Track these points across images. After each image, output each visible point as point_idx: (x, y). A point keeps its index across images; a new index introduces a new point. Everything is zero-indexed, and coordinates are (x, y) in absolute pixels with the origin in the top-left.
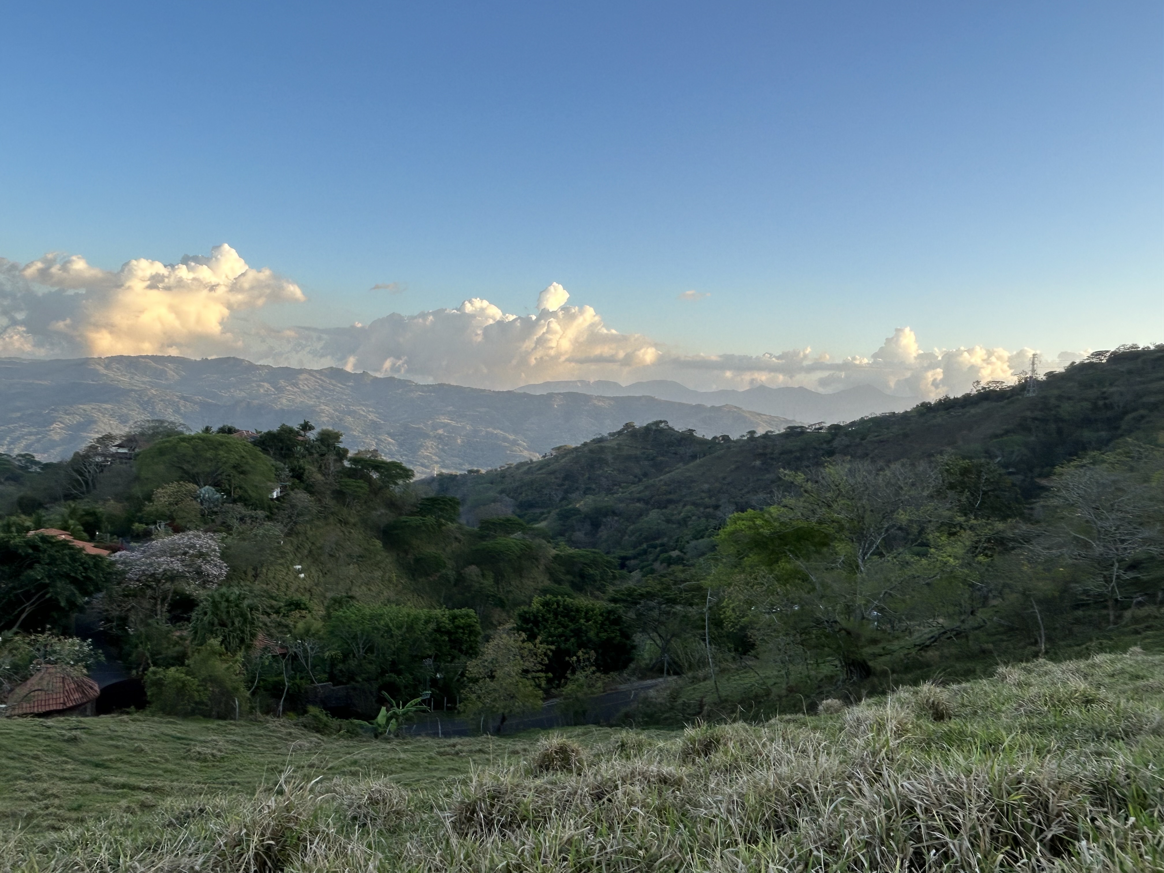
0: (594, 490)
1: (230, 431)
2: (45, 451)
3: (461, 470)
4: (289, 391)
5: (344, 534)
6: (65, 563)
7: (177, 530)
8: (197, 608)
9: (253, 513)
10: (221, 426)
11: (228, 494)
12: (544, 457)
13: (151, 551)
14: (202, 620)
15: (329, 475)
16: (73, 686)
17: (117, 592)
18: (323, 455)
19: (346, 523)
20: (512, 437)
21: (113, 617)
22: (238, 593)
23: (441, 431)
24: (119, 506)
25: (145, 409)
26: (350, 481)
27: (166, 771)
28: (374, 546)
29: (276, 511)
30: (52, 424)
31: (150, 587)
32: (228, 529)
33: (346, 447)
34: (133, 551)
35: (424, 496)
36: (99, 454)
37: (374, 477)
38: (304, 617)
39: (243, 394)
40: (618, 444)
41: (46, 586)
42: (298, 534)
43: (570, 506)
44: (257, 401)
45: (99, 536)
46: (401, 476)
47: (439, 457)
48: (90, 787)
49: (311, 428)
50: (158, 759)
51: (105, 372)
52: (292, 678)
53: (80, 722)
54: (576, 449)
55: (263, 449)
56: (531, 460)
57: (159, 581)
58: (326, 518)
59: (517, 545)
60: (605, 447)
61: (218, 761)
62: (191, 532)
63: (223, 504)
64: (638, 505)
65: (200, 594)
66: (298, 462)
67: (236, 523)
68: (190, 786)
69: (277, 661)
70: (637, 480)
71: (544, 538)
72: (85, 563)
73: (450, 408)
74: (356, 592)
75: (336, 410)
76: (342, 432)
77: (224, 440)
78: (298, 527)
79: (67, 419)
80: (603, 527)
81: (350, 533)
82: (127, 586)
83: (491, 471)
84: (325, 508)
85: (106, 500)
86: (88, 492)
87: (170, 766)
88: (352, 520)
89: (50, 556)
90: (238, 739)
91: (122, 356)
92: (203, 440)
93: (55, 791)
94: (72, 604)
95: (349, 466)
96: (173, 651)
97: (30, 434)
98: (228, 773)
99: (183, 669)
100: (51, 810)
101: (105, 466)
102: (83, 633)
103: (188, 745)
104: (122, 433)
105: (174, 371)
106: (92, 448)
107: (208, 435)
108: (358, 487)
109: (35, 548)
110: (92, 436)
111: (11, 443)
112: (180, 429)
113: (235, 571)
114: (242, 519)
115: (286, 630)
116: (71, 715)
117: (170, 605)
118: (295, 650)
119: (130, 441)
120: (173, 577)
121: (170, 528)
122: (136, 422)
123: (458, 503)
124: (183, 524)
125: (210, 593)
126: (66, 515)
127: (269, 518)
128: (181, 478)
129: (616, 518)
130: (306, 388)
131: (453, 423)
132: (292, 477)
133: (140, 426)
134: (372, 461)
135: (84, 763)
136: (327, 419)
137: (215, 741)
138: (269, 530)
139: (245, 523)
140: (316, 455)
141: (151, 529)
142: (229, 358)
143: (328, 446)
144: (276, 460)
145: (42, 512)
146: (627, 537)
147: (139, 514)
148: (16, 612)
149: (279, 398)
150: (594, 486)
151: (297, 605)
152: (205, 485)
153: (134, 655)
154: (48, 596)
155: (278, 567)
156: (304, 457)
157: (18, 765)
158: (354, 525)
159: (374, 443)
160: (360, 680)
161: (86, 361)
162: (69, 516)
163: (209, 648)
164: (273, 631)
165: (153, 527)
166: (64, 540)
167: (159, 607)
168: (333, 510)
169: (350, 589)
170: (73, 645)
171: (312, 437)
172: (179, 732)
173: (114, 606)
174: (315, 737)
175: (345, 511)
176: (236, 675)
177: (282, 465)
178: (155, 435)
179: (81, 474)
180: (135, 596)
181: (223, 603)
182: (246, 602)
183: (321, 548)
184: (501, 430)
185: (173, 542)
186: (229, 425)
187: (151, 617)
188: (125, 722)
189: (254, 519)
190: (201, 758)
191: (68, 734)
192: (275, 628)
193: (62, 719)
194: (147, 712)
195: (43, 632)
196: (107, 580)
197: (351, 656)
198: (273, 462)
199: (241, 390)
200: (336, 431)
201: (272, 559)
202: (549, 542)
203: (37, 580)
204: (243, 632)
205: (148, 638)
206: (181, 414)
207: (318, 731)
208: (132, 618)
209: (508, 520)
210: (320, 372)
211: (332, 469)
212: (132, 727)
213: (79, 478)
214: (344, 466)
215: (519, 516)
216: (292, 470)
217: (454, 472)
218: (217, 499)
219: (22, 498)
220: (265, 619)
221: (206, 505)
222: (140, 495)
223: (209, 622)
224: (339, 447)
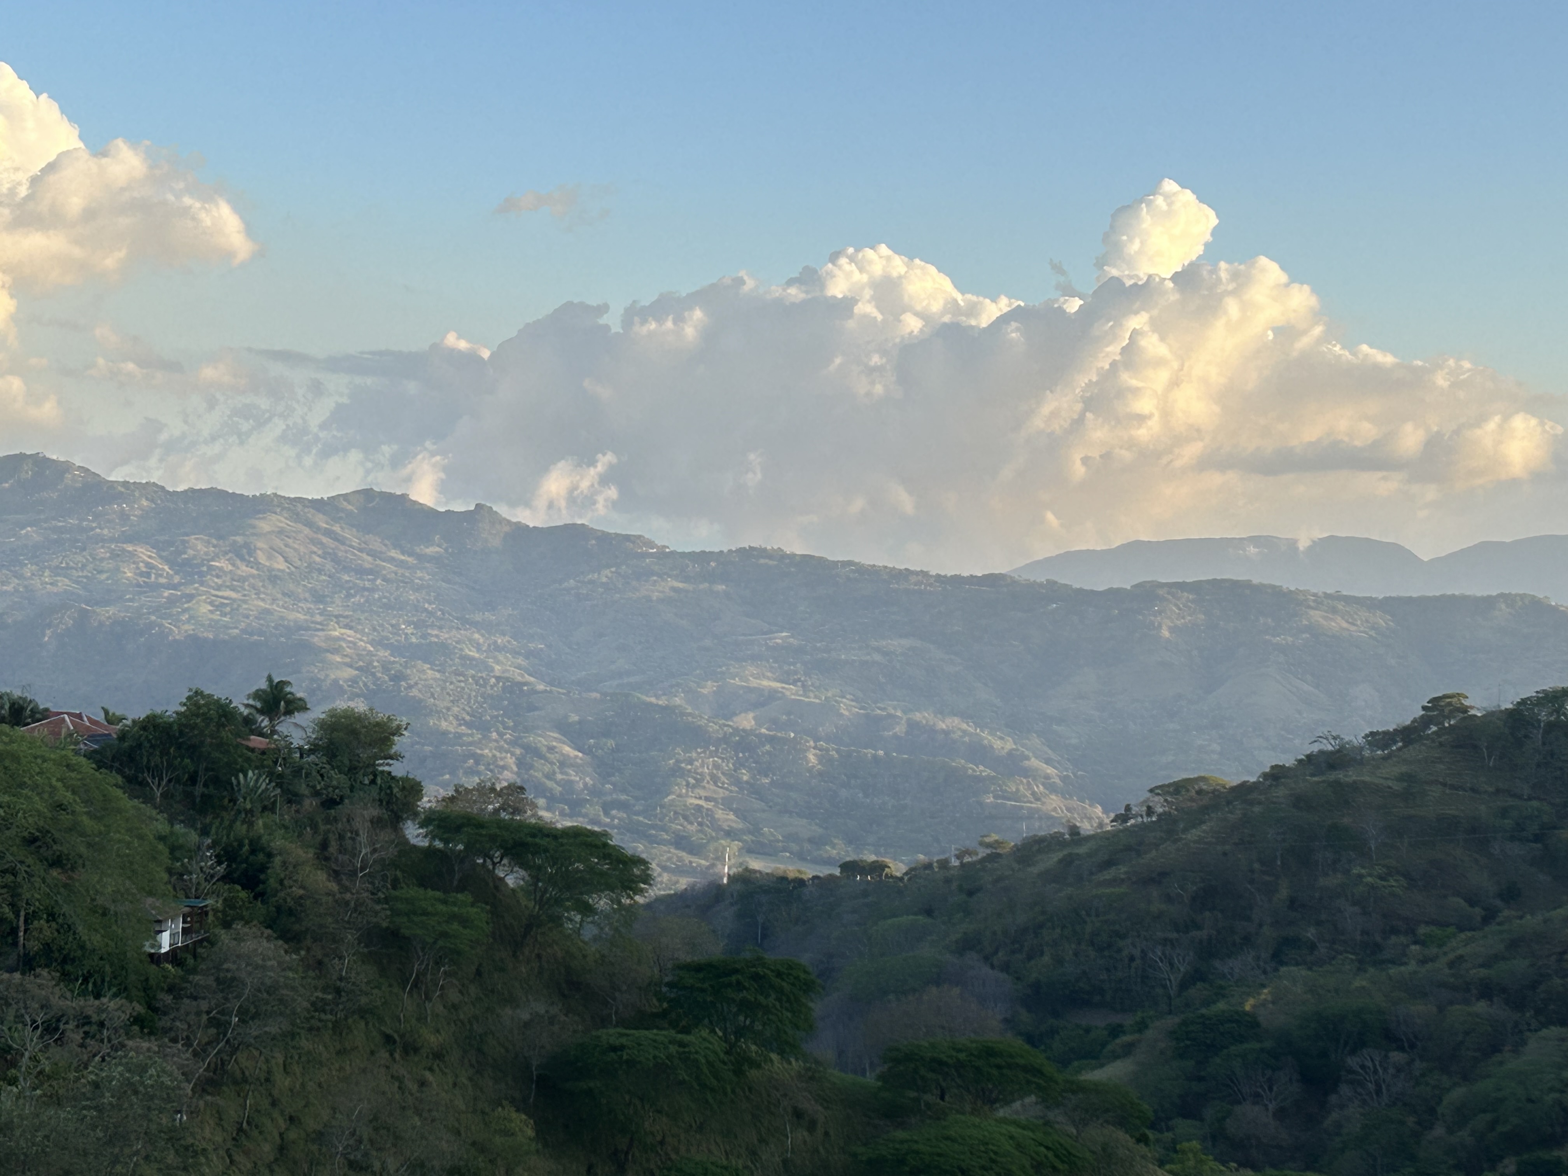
0: (1313, 947)
1: (19, 713)
3: (816, 861)
4: (220, 573)
5: (402, 1088)
9: (90, 1005)
11: (8, 935)
12: (1122, 818)
15: (352, 874)
18: (330, 803)
19: (410, 1049)
20: (1003, 744)
23: (746, 721)
26: (428, 897)
28: (508, 1133)
29: (168, 999)
33: (417, 774)
35: (685, 957)
37: (511, 881)
39: (63, 584)
40: (1407, 778)
42: (241, 1082)
43: (1221, 1005)
44: (111, 610)
46: (602, 883)
47: (740, 814)
49: (295, 706)
54: (1243, 789)
55: (129, 780)
56: (1074, 831)
58: (337, 1028)
59: (1019, 1146)
60: (1355, 787)
64: (1481, 1007)
66: (251, 824)
67: (29, 1043)
70: (1478, 911)
71: (1122, 1123)
73: (781, 637)
75: (380, 643)
76: (404, 720)
78: (242, 1056)
80: (1345, 1090)
81: (423, 1084)
83: (928, 866)
84: (338, 991)
88: (431, 1039)
95: (425, 843)
108: (453, 917)
114: (51, 1028)
123: (808, 987)
127: (143, 1026)
129: (1397, 1057)
130: (280, 564)
131: (792, 691)
132: (226, 878)
134: (502, 825)
136: (349, 673)
138: (144, 1070)
139: (61, 1040)
140: (310, 804)
142: (22, 457)
143: (352, 769)
144: (173, 817)
146: (1439, 1131)
149: (190, 597)
150: (1311, 933)
156: (269, 808)
158: (438, 1055)
159: (511, 761)
168: (364, 1000)
171: (298, 739)
175: (407, 1003)
177: (194, 837)
183: (319, 1137)
184: (964, 716)
186: (17, 693)
189: (93, 1028)
198: (161, 825)
199: (56, 571)
200: (381, 716)
202: (1142, 1139)
209: (989, 1052)
210: (327, 507)
211: (365, 851)
214: (405, 842)
215: (1031, 1039)
216: (227, 855)
217: (790, 868)
224: (389, 773)
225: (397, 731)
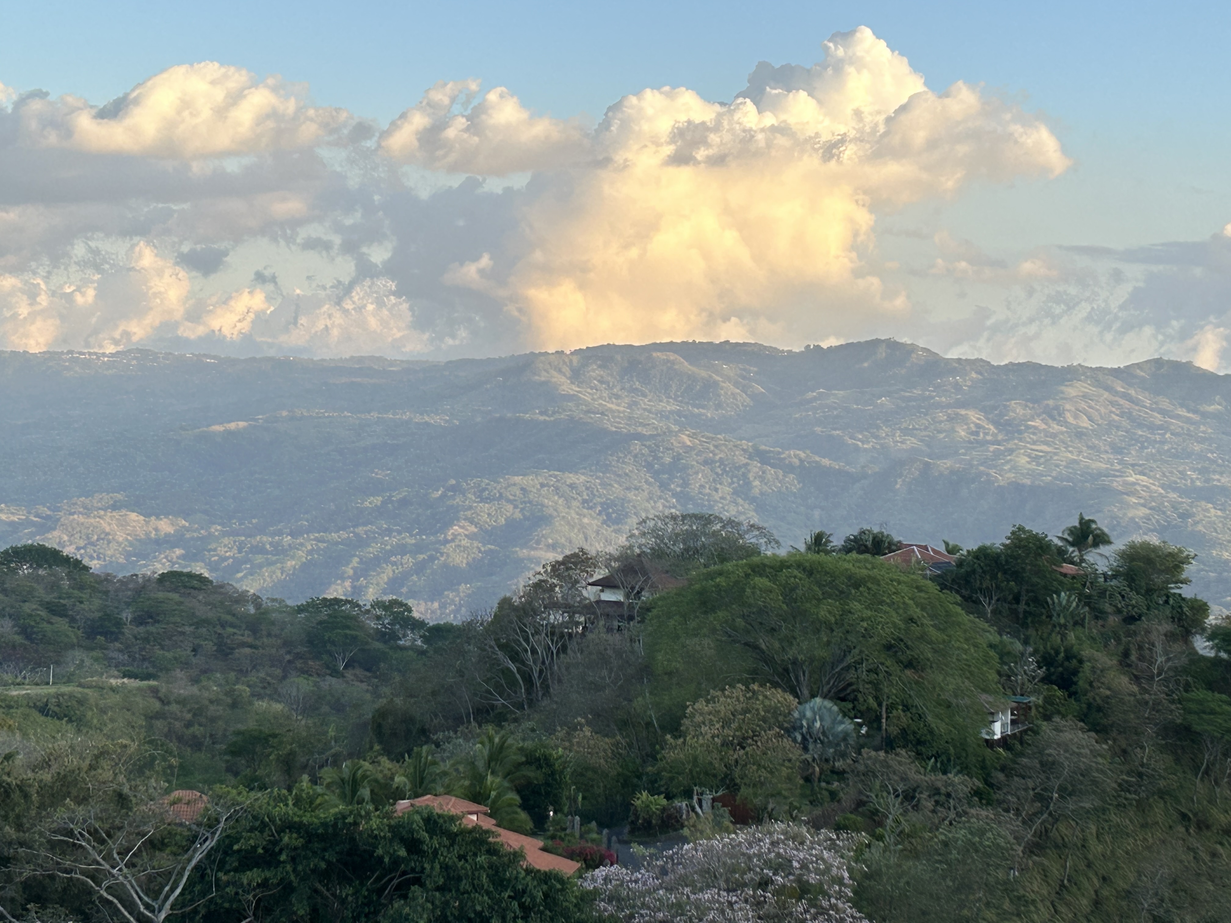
1: (877, 545)
2: (435, 593)
4: (1035, 431)
5: (1197, 859)
6: (477, 888)
7: (743, 816)
9: (939, 780)
10: (854, 531)
11: (874, 721)
13: (680, 869)
15: (1150, 678)
18: (1131, 619)
19: (1203, 825)
24: (604, 742)
25: (664, 486)
26: (1215, 699)
29: (1001, 776)
30: (449, 525)
32: (874, 822)
33: (1202, 597)
34: (637, 868)
36: (554, 605)
39: (911, 442)
42: (1061, 847)
44: (949, 463)
45: (555, 822)
49: (1101, 539)
51: (571, 388)
55: (966, 599)
58: (1141, 806)
62: (779, 826)
66: (1064, 637)
67: (893, 809)
72: (524, 891)
75: (1169, 487)
76: (1192, 551)
77: (862, 571)
81: (1214, 855)
84: (1140, 775)
85: (573, 728)
86: (532, 702)
88: (1221, 818)
89: (445, 867)
92: (809, 570)
95: (1212, 654)
97: (402, 550)
101: (570, 635)
104: (610, 549)
105: (736, 384)
106: (540, 587)
107: (822, 557)
109: (413, 845)
110: (539, 559)
111: (358, 574)
112: (751, 539)
114: (909, 797)
119: (629, 571)
121: (725, 811)
122: (643, 522)
124: (757, 801)
126: (480, 764)
127: (982, 797)
128: (754, 675)
130: (1085, 423)
132: (1046, 680)
133: (654, 531)
136: (1145, 512)
138: (982, 833)
139: (916, 808)
140: (1113, 620)
141: (679, 810)
142: (875, 343)
143: (1149, 591)
144: (1001, 631)
145: (427, 752)
147: (650, 769)
149: (1011, 451)
152: (813, 696)
156: (1079, 623)
162: (488, 765)
165: (683, 805)
166: (476, 828)
168: (1162, 783)
171: (1102, 567)
175: (1200, 788)
177: (1018, 646)
178: (689, 554)
179: (515, 657)
183: (1128, 895)
185: (734, 850)
186: (876, 530)
189: (941, 797)
198: (993, 637)
199: (906, 432)
200: (1172, 547)
206: (753, 500)
210: (1123, 374)
211: (1161, 660)
213: (513, 667)
214: (1195, 653)
216: (1046, 661)
218: (845, 737)
219: (382, 714)
221: (815, 750)
222: (652, 715)
224: (1180, 595)
225: (1186, 560)
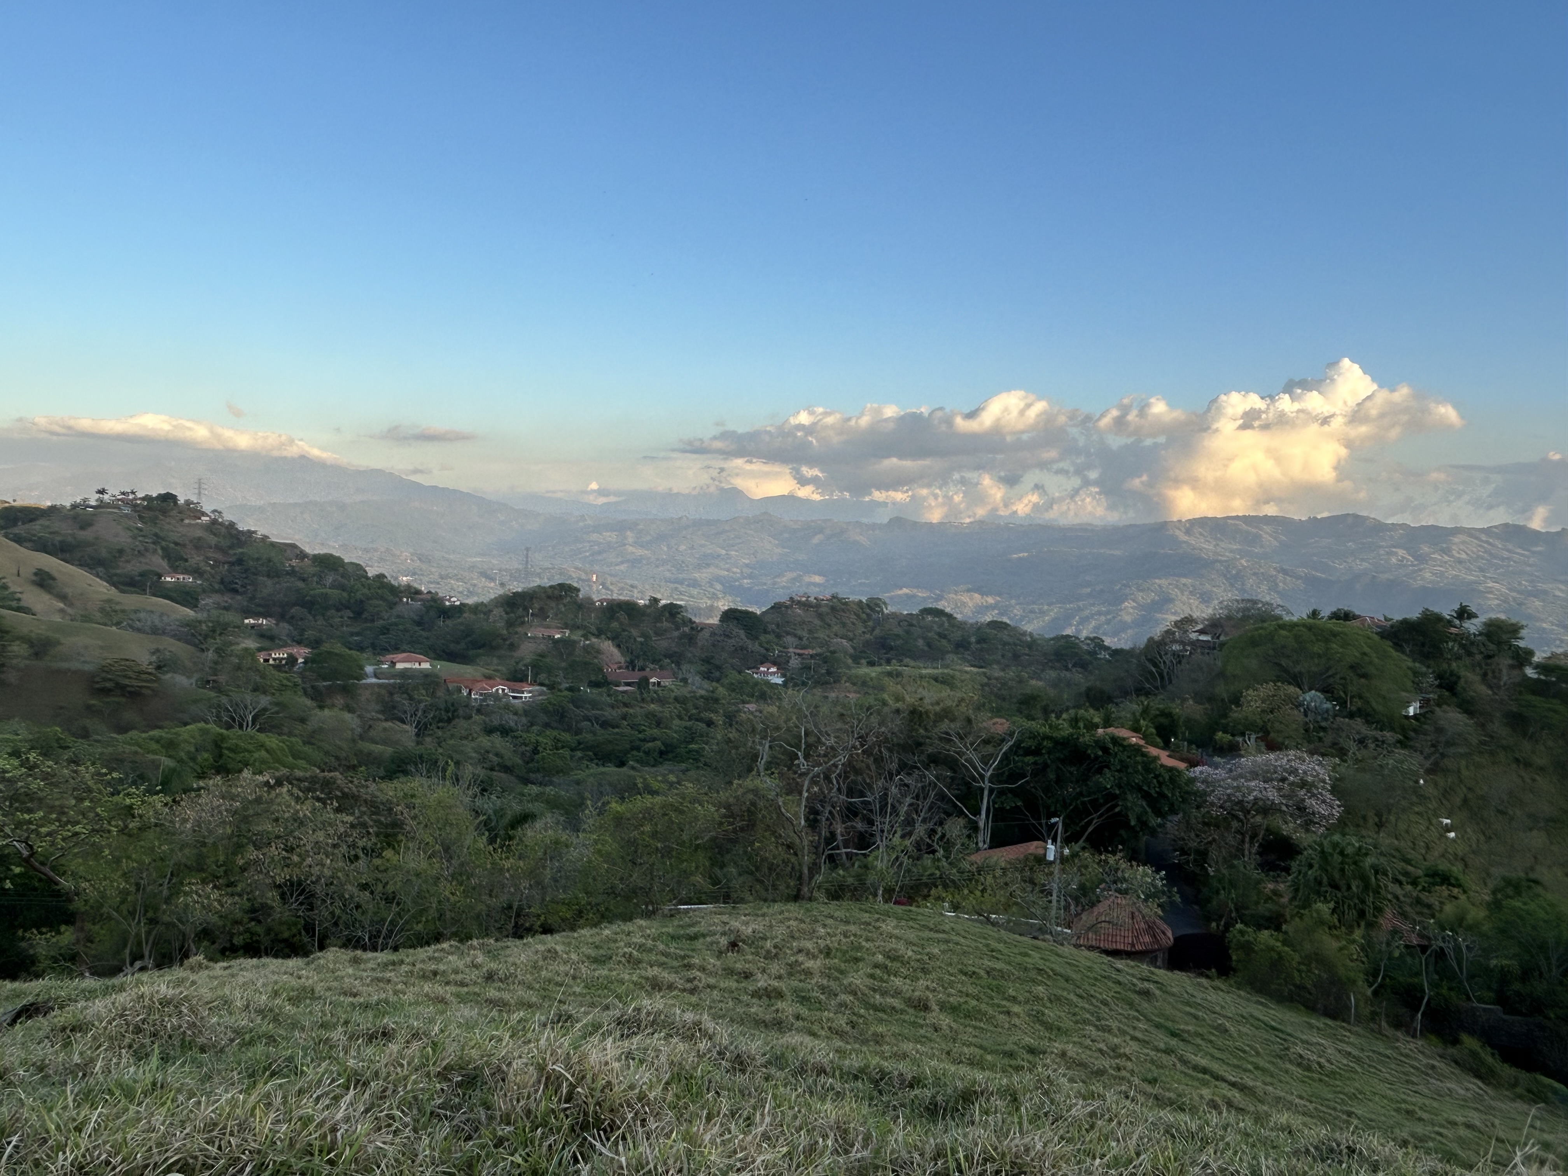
1: (1347, 616)
2: (1115, 634)
4: (1435, 560)
5: (1524, 781)
6: (1137, 772)
7: (1272, 747)
8: (1299, 857)
9: (1378, 734)
10: (1334, 609)
11: (1343, 703)
13: (1239, 770)
14: (1306, 874)
15: (1499, 687)
16: (1143, 925)
17: (1196, 818)
18: (1488, 657)
19: (1528, 765)
21: (1190, 849)
22: (1357, 845)
24: (1200, 708)
25: (1232, 585)
26: (1536, 700)
27: (1257, 1068)
29: (1412, 734)
30: (1123, 602)
31: (1236, 817)
32: (1342, 753)
33: (1531, 647)
34: (1216, 768)
36: (1175, 641)
38: (1456, 898)
39: (1365, 565)
41: (1115, 797)
42: (1446, 772)
44: (1386, 576)
45: (1174, 744)
48: (1166, 1059)
49: (1471, 616)
50: (1247, 1048)
51: (1185, 538)
52: (1433, 985)
53: (1153, 973)
55: (1395, 644)
57: (1249, 812)
58: (1492, 753)
61: (1327, 1075)
62: (1292, 752)
63: (1335, 716)
65: (1300, 836)
66: (1449, 665)
67: (1352, 747)
68: (1289, 1097)
69: (1412, 955)
72: (1160, 775)
74: (1543, 873)
75: (1512, 589)
76: (1524, 623)
77: (1337, 629)
78: (1445, 760)
79: (1140, 596)
81: (1534, 780)
82: (1208, 812)
84: (1492, 737)
85: (1184, 700)
86: (1163, 687)
87: (1262, 1063)
88: (1538, 761)
89: (1121, 761)
90: (1355, 1052)
91: (1206, 518)
92: (1310, 628)
93: (1127, 1051)
94: (1143, 824)
95: (1536, 676)
96: (1263, 909)
97: (1100, 613)
98: (1342, 1096)
99: (1281, 936)
100: (1124, 1073)
101: (1183, 656)
102: (1156, 861)
103: (1285, 1040)
104: (1204, 615)
105: (1271, 536)
106: (1168, 632)
107: (1316, 621)
108: (1550, 709)
109: (1105, 750)
110: (1168, 619)
111: (1079, 624)
112: (1278, 612)
113: (1349, 813)
114: (1362, 742)
115: (1426, 911)
116: (1142, 961)
117: (1261, 845)
118: (1442, 945)
119: (1214, 626)
120: (1267, 809)
121: (1262, 744)
122: (1221, 602)
124: (1280, 740)
125: (1315, 838)
126: (1138, 714)
127: (1402, 744)
128: (1279, 678)
130: (1463, 556)
132: (1439, 686)
133: (1227, 606)
135: (1158, 1026)
136: (1496, 602)
137: (1322, 1045)
138: (1402, 762)
139: (1366, 747)
140: (1478, 657)
141: (1238, 742)
142: (1347, 516)
143: (1499, 643)
144: (1414, 661)
145: (1111, 707)
147: (1223, 721)
148: (1083, 823)
149: (1420, 570)
151: (1445, 879)
152: (1310, 689)
153: (1215, 903)
154: (1117, 810)
155: (1414, 818)
156: (1458, 658)
157: (1087, 1006)
158: (1542, 769)
160: (1552, 1016)
161: (1164, 526)
162: (1141, 715)
163: (1315, 915)
164: (1408, 909)
165: (1240, 739)
166: (1136, 744)
167: (1247, 846)
168: (1505, 742)
169: (1532, 869)
170: (1146, 875)
171: (1473, 630)
172: (1273, 1020)
173: (1192, 835)
174: (1474, 1085)
175: (1527, 745)
176: (1352, 961)
177: (1424, 669)
178: (1245, 618)
179: (1155, 665)
180: (1217, 826)
181: (1336, 856)
182: (1369, 861)
183: (1483, 798)
185: (1267, 763)
186: (1347, 609)
187: (1236, 857)
188: (1203, 987)
189: (1380, 743)
190: (1302, 1063)
191: (1140, 985)
192: (1411, 905)
193: (1132, 963)
194: (1232, 982)
195: (1114, 853)
196: (1184, 801)
197: (1536, 974)
198: (1410, 664)
199: (1362, 560)
200: (1513, 621)
201: (1404, 803)
203: (1106, 789)
204: (1363, 902)
205: (1233, 884)
206: (1278, 592)
207: (1478, 1076)
208: (1213, 854)
210: (1487, 531)
211: (1505, 678)
212: (1212, 996)
213: (1154, 670)
214: (1525, 675)
216: (1439, 677)
218: (1327, 711)
219: (1089, 689)
220: (1396, 889)
221: (1311, 716)
222: (1225, 696)
223: (1316, 879)
224: (1518, 646)
225: (1522, 627)
